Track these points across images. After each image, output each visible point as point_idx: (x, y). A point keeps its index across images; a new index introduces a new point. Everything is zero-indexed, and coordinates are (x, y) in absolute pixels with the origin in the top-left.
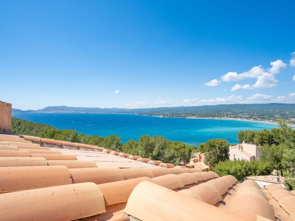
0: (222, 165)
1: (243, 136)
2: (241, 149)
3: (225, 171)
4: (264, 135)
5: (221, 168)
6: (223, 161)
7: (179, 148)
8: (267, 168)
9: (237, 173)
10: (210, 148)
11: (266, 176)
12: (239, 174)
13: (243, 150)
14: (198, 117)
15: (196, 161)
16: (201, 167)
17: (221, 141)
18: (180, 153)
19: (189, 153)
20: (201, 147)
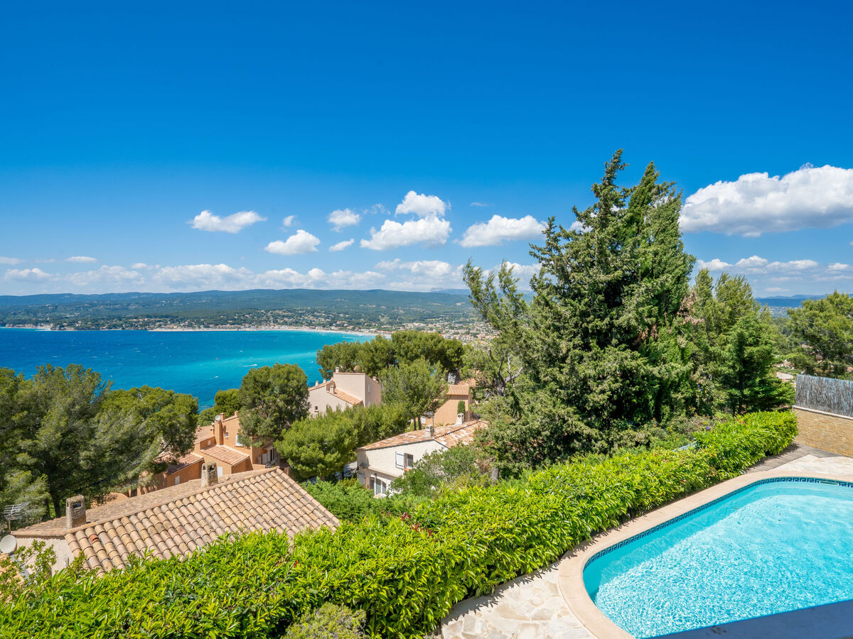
0: (301, 429)
1: (331, 358)
2: (332, 389)
3: (314, 441)
4: (376, 350)
5: (300, 436)
7: (150, 407)
8: (400, 416)
9: (342, 440)
10: (255, 393)
11: (399, 435)
12: (347, 442)
13: (335, 391)
14: (190, 325)
17: (285, 370)
18: (159, 421)
19: (191, 418)
20: (218, 404)
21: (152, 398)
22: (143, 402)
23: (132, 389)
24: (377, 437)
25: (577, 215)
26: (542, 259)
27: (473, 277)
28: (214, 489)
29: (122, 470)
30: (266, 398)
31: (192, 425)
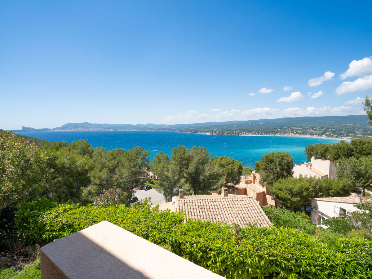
0: (282, 183)
1: (312, 152)
2: (309, 167)
3: (286, 190)
4: (340, 148)
5: (281, 186)
6: (284, 178)
7: (225, 164)
8: (345, 186)
9: (302, 192)
10: (267, 164)
11: (344, 197)
12: (305, 194)
13: (311, 168)
14: (255, 134)
15: (249, 182)
16: (255, 190)
17: (282, 155)
18: (227, 170)
19: (239, 171)
20: (256, 167)
21: (226, 161)
22: (224, 162)
23: (221, 157)
24: (328, 195)
28: (225, 199)
29: (213, 185)
30: (272, 167)
31: (240, 174)
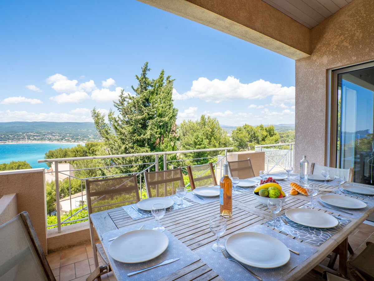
1: (52, 157)
24: (70, 194)
25: (134, 90)
26: (119, 108)
27: (96, 115)
